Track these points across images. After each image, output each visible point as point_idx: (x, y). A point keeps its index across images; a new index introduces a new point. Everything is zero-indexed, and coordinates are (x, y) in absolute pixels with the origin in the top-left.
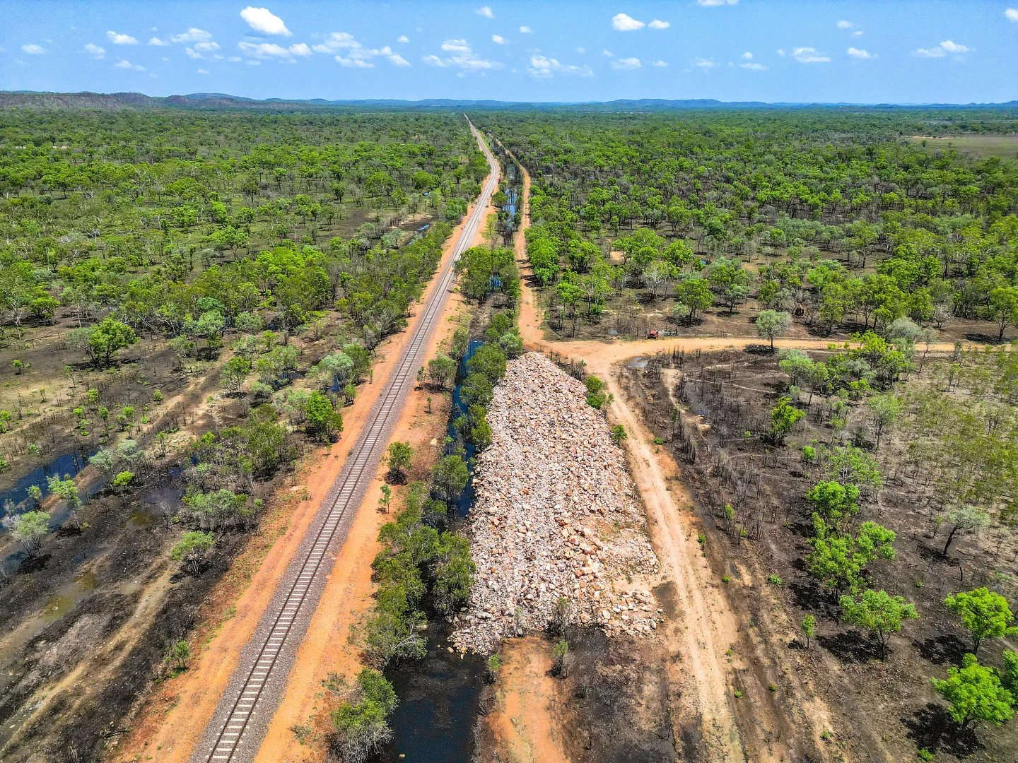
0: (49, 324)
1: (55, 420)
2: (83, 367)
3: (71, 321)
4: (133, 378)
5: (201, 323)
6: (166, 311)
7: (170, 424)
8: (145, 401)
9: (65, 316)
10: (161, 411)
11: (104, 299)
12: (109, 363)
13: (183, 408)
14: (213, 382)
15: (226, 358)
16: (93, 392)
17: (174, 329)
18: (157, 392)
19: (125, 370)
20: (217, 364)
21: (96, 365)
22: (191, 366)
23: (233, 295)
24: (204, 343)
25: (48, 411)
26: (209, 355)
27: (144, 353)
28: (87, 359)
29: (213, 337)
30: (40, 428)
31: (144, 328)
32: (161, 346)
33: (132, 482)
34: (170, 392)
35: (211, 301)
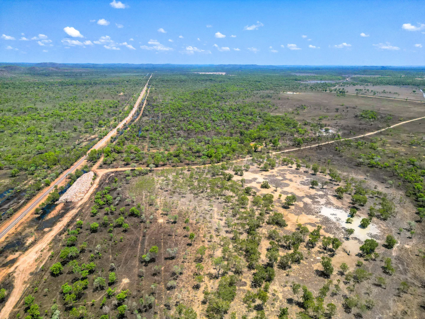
0: (2, 169)
1: (7, 185)
2: (10, 177)
3: (6, 169)
4: (19, 178)
5: (31, 169)
6: (25, 167)
7: (25, 185)
8: (21, 182)
9: (5, 168)
10: (24, 183)
11: (13, 164)
12: (15, 176)
13: (27, 183)
14: (33, 179)
15: (36, 174)
16: (13, 181)
17: (26, 170)
18: (23, 180)
19: (18, 177)
20: (34, 176)
21: (12, 177)
22: (29, 176)
23: (38, 163)
24: (31, 172)
25: (5, 184)
26: (33, 174)
27: (21, 174)
28: (11, 176)
29: (33, 171)
30: (5, 186)
31: (21, 169)
32: (24, 173)
33: (20, 192)
34: (25, 181)
35: (33, 164)
